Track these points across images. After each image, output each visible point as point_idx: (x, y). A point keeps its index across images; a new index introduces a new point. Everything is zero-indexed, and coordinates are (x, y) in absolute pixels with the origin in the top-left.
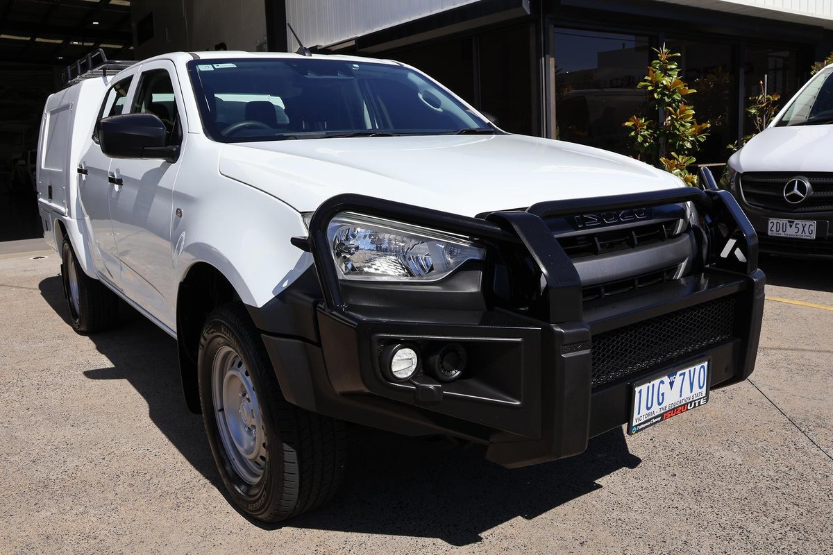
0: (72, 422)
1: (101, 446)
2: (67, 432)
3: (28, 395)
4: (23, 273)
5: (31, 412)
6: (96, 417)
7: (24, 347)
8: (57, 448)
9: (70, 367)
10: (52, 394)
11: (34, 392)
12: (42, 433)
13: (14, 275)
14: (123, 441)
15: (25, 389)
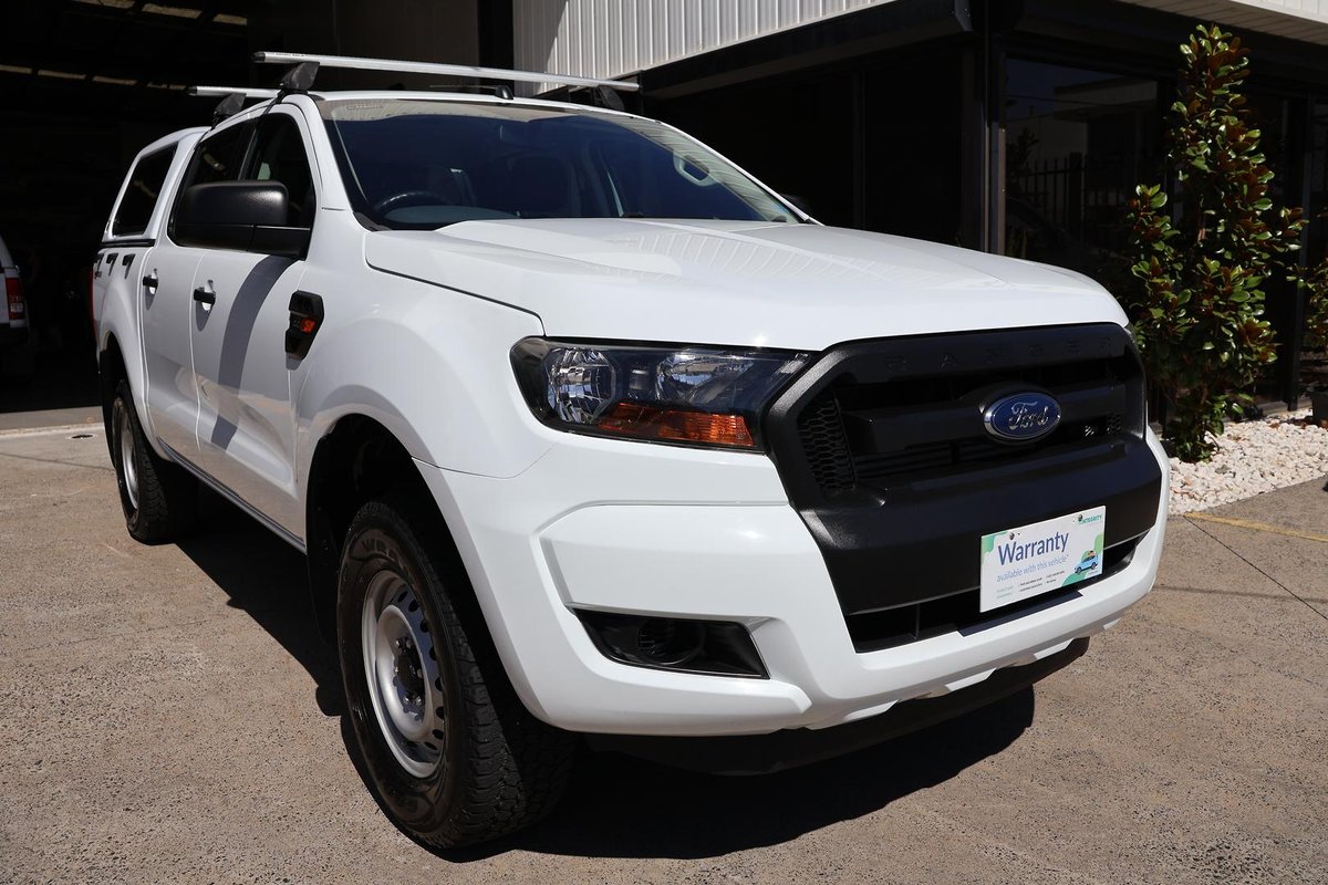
1: (184, 865)
2: (116, 825)
3: (41, 726)
5: (44, 769)
7: (43, 615)
8: (91, 868)
10: (88, 726)
11: (54, 720)
12: (64, 827)
14: (232, 855)
15: (37, 714)
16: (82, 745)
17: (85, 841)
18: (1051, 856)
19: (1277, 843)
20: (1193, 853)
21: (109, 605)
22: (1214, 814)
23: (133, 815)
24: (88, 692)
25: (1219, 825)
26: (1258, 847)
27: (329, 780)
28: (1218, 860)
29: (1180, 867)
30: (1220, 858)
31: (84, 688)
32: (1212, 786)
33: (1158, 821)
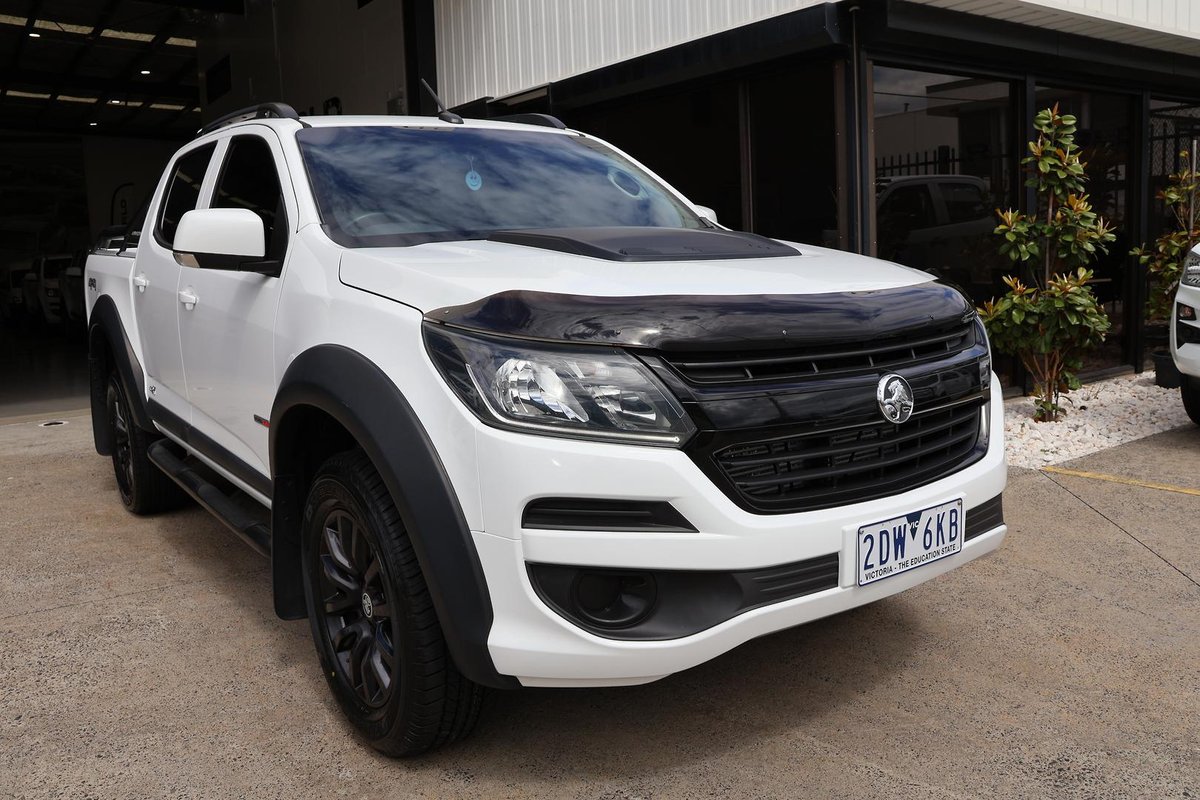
0: (97, 746)
3: (20, 685)
4: (26, 449)
5: (23, 723)
6: (141, 737)
7: (20, 586)
9: (98, 628)
11: (32, 680)
12: (41, 774)
13: (12, 453)
15: (16, 675)
16: (57, 701)
17: (61, 786)
18: (913, 772)
19: (1109, 755)
20: (1037, 766)
21: (80, 576)
22: (1056, 732)
23: (104, 761)
24: (63, 653)
25: (1060, 741)
26: (1093, 759)
27: (278, 724)
28: (1059, 772)
29: (1025, 778)
30: (1060, 770)
31: (59, 650)
32: (1055, 708)
33: (1008, 739)
